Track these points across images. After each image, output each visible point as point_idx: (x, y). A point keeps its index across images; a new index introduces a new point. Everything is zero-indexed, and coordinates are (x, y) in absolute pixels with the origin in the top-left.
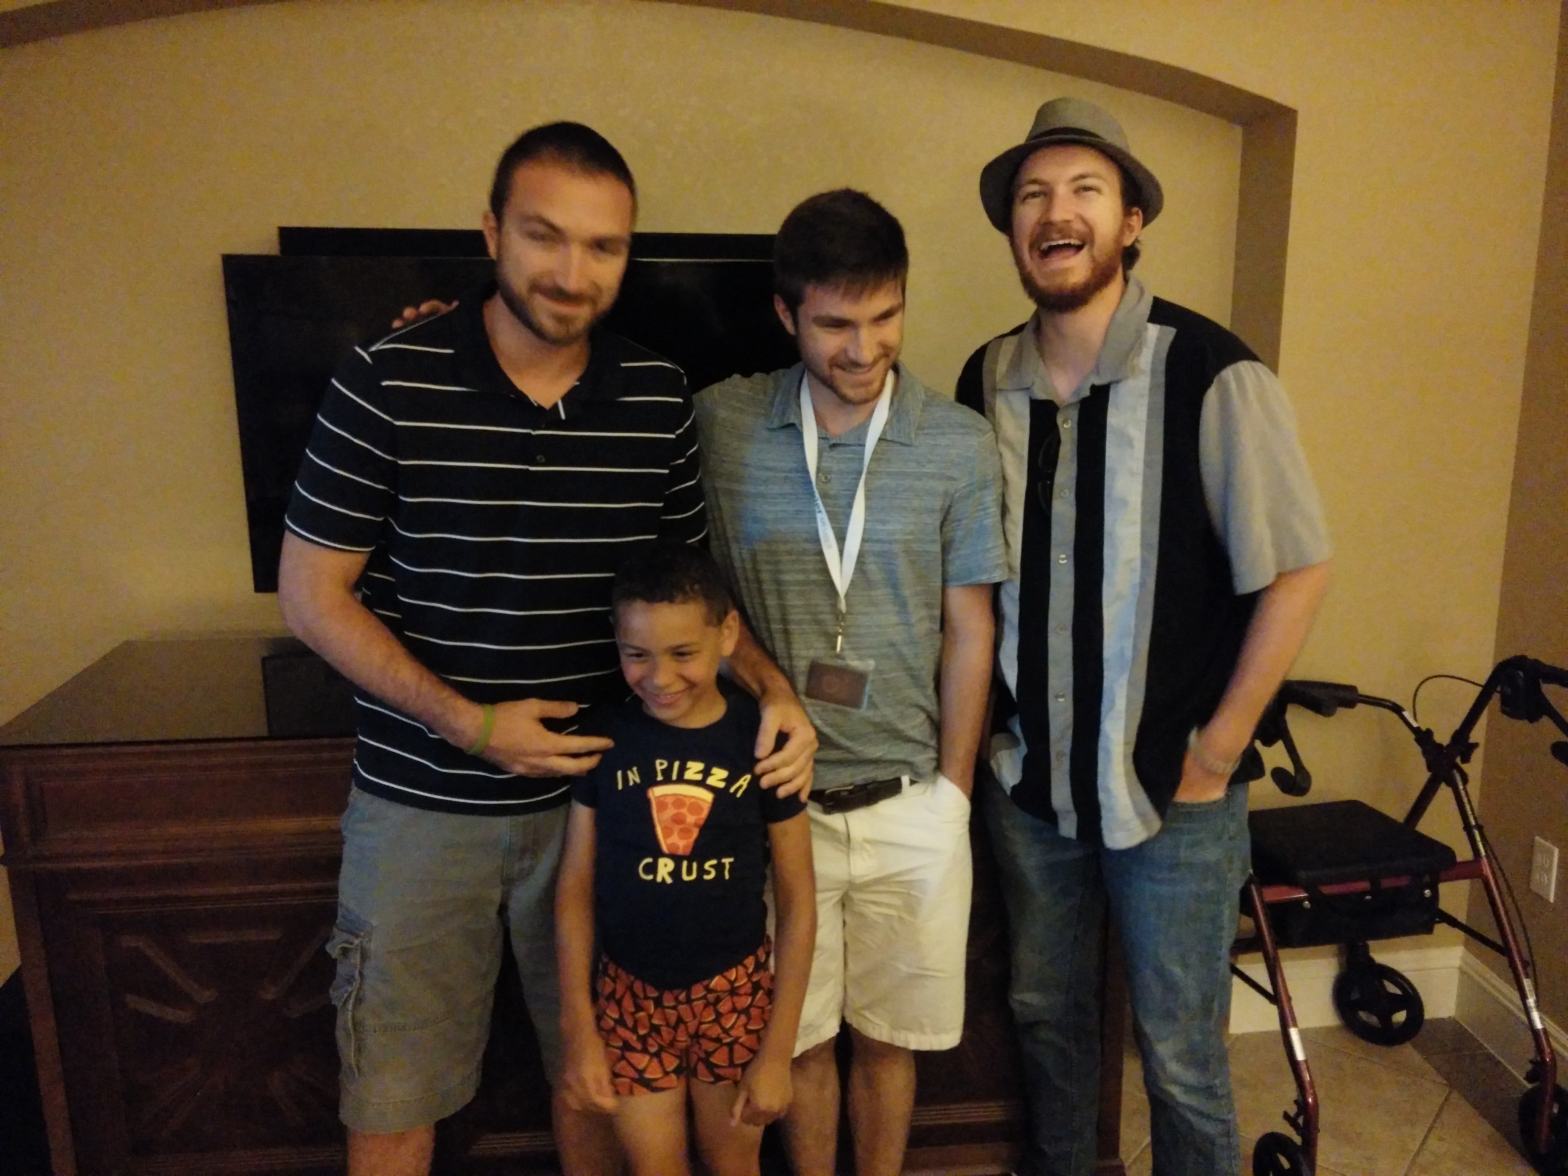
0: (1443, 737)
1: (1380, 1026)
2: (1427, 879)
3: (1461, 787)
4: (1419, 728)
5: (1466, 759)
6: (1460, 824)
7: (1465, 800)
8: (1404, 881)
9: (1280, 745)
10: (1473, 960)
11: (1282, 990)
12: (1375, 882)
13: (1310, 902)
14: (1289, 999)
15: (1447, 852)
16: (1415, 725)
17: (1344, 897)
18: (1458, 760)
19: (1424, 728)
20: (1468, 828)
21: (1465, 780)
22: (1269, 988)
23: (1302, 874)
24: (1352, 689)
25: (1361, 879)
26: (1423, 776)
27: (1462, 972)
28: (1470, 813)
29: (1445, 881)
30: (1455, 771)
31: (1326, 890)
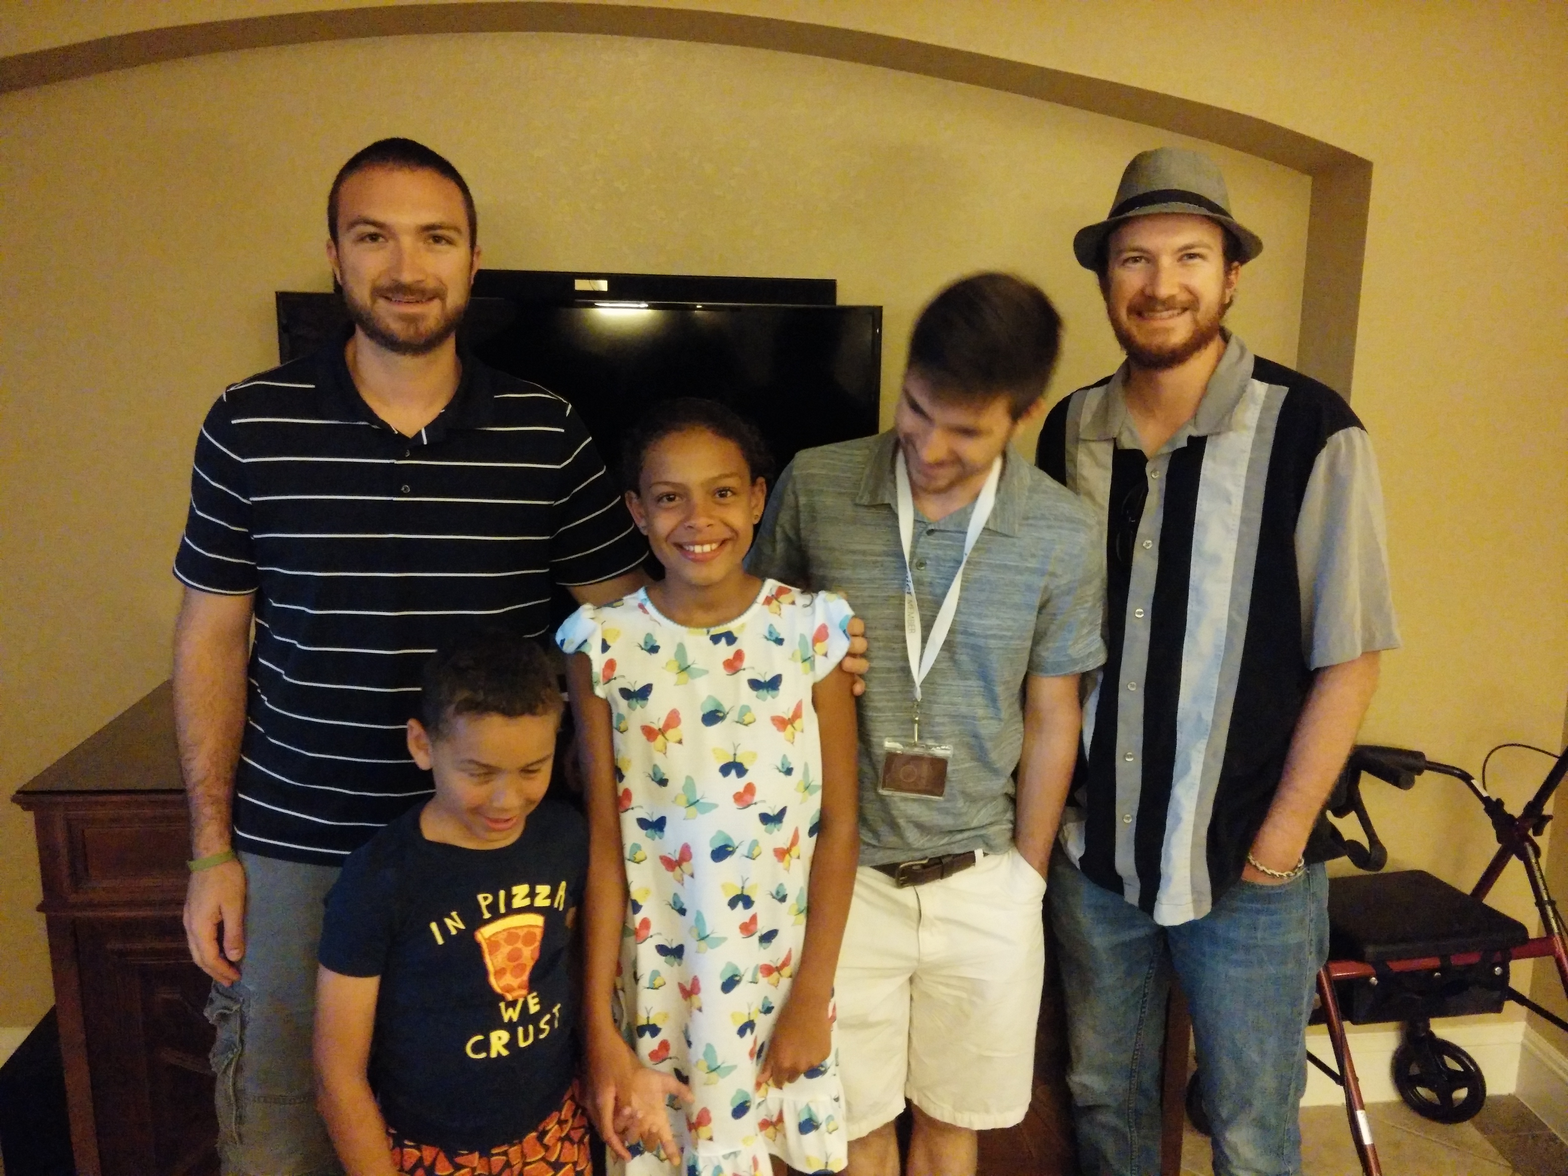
0: (1515, 808)
1: (1438, 1102)
2: (1498, 956)
3: (1533, 861)
4: (1488, 798)
5: (1538, 832)
6: (1534, 900)
7: (1538, 874)
8: (1474, 959)
9: (1353, 816)
10: (1535, 1036)
11: (1348, 1070)
12: (1444, 957)
13: (1378, 979)
14: (1356, 1079)
15: (1521, 929)
16: (1485, 794)
17: (1413, 974)
18: (1530, 833)
19: (1494, 799)
20: (1540, 903)
21: (1537, 852)
22: (1335, 1068)
23: (1370, 950)
24: (1419, 755)
25: (1428, 956)
26: (1494, 847)
27: (1524, 1047)
28: (1542, 887)
29: (1516, 958)
30: (1527, 844)
31: (1396, 966)
